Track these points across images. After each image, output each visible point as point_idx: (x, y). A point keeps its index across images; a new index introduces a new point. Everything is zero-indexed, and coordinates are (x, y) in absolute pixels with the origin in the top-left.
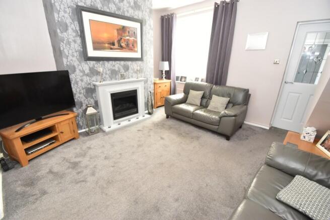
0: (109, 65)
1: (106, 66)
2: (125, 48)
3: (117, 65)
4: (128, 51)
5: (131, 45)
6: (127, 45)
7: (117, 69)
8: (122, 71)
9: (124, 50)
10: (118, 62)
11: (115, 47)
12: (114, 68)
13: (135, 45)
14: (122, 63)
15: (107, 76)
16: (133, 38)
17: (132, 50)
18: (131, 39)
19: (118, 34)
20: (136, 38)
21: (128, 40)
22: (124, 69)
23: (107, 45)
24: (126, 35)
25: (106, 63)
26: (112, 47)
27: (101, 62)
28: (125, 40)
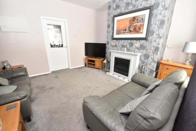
0: (122, 42)
1: (120, 42)
2: (133, 32)
3: (126, 43)
4: (135, 33)
5: (137, 29)
6: (135, 29)
7: (125, 45)
8: (128, 46)
9: (132, 32)
10: (127, 41)
11: (126, 32)
12: (124, 44)
13: (141, 28)
14: (129, 41)
15: (119, 48)
16: (140, 23)
17: (138, 32)
18: (138, 24)
19: (130, 23)
20: (144, 22)
21: (136, 25)
22: (129, 45)
23: (122, 31)
24: (135, 22)
25: (120, 41)
26: (125, 32)
27: (118, 41)
28: (133, 26)
